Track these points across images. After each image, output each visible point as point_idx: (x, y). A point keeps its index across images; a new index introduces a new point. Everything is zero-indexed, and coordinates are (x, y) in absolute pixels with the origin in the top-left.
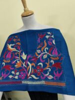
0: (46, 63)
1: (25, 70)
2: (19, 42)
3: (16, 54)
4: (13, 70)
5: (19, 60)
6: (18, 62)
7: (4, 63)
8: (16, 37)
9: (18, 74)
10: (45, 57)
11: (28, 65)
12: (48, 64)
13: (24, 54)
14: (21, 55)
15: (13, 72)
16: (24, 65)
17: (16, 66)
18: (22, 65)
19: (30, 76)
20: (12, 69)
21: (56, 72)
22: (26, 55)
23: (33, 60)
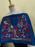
0: (22, 30)
3: (8, 25)
5: (10, 29)
7: (3, 30)
9: (10, 35)
11: (14, 31)
12: (23, 30)
19: (15, 36)
23: (16, 28)
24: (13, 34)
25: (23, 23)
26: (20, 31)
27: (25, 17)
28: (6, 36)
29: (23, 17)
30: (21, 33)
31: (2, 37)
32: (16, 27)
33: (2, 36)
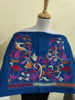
0: (57, 66)
1: (36, 72)
2: (30, 41)
3: (26, 54)
4: (23, 71)
5: (29, 61)
6: (28, 63)
7: (12, 63)
8: (27, 36)
10: (55, 60)
11: (39, 67)
13: (34, 55)
14: (31, 55)
15: (23, 74)
16: (35, 67)
17: (25, 67)
18: (33, 67)
19: (41, 78)
20: (21, 70)
21: (66, 74)
22: (37, 57)
24: (35, 73)
25: (57, 53)
26: (51, 68)
27: (63, 43)
28: (21, 78)
29: (58, 42)
30: (55, 72)
31: (9, 81)
32: (43, 59)
33: (9, 78)
